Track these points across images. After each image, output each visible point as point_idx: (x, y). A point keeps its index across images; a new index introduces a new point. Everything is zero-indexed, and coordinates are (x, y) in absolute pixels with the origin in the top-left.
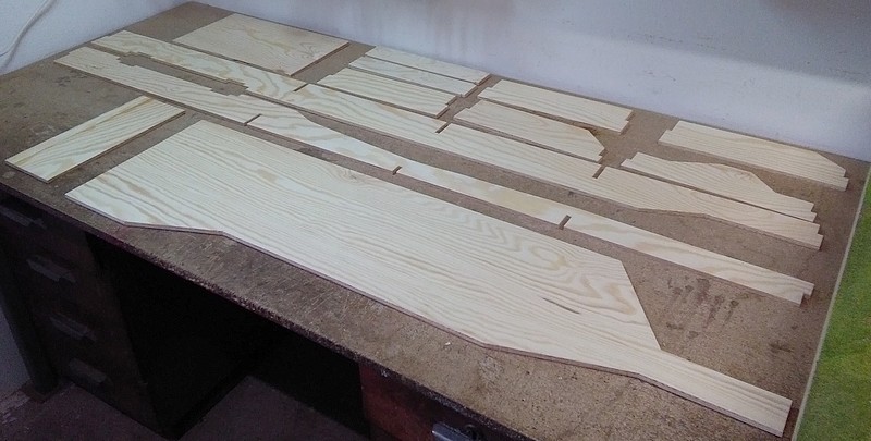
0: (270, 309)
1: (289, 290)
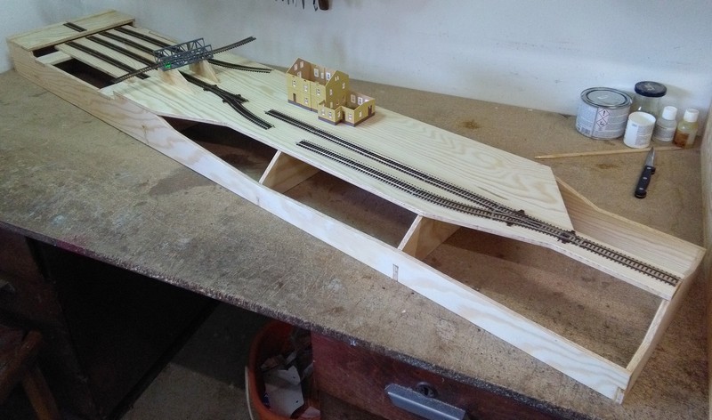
0: (237, 296)
1: (250, 278)
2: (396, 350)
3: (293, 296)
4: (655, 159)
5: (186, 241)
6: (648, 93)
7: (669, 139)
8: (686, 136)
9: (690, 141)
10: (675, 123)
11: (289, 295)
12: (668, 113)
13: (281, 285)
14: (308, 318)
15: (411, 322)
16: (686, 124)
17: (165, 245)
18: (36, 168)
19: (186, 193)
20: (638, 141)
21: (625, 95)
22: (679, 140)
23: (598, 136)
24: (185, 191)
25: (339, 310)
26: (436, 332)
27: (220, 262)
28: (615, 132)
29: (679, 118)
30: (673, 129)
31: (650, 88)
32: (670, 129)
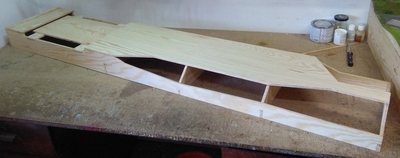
1: (192, 128)
2: (275, 147)
3: (217, 132)
4: (351, 49)
5: (151, 116)
6: (341, 20)
7: (353, 40)
8: (361, 37)
9: (363, 39)
10: (354, 32)
11: (215, 132)
12: (351, 28)
13: (209, 129)
14: (229, 141)
15: (277, 135)
16: (360, 31)
17: (142, 119)
18: (51, 93)
19: (139, 94)
20: (341, 42)
21: (331, 22)
22: (357, 39)
23: (322, 42)
24: (138, 93)
25: (242, 135)
26: (290, 137)
27: (174, 123)
28: (329, 39)
29: (356, 29)
30: (354, 35)
31: (341, 17)
32: (353, 35)
